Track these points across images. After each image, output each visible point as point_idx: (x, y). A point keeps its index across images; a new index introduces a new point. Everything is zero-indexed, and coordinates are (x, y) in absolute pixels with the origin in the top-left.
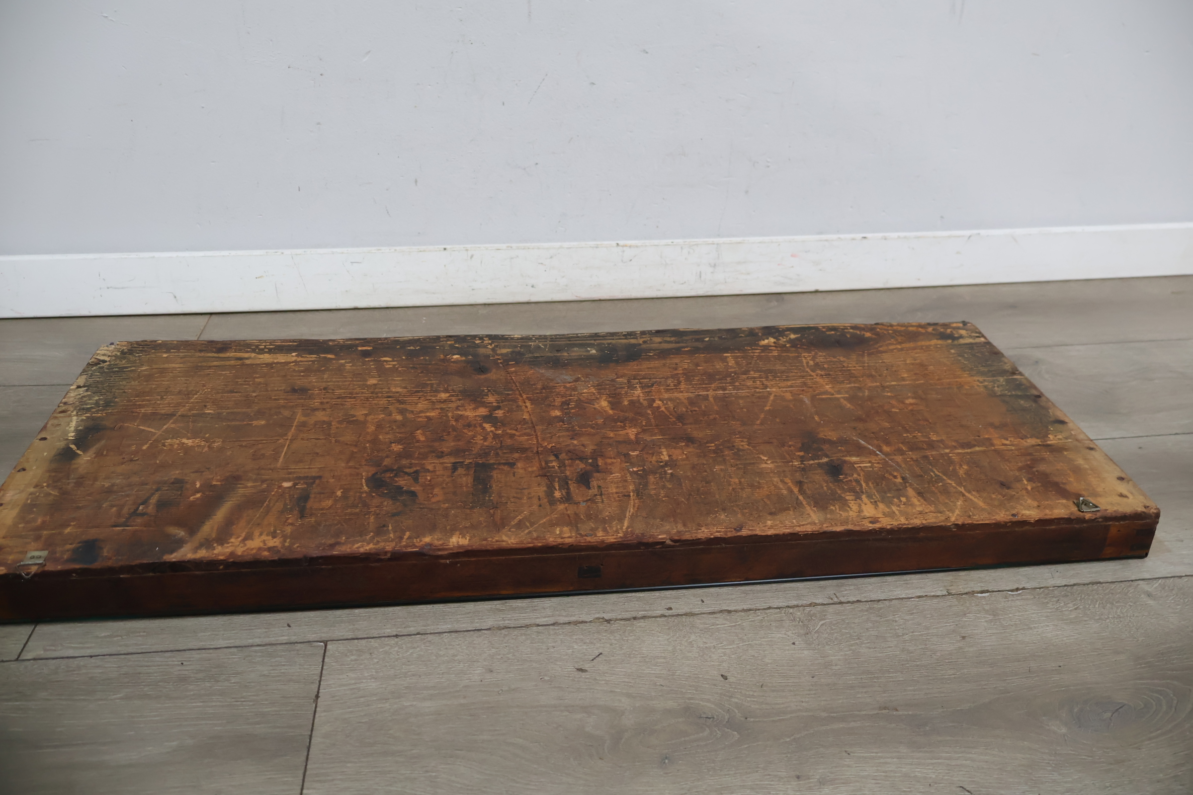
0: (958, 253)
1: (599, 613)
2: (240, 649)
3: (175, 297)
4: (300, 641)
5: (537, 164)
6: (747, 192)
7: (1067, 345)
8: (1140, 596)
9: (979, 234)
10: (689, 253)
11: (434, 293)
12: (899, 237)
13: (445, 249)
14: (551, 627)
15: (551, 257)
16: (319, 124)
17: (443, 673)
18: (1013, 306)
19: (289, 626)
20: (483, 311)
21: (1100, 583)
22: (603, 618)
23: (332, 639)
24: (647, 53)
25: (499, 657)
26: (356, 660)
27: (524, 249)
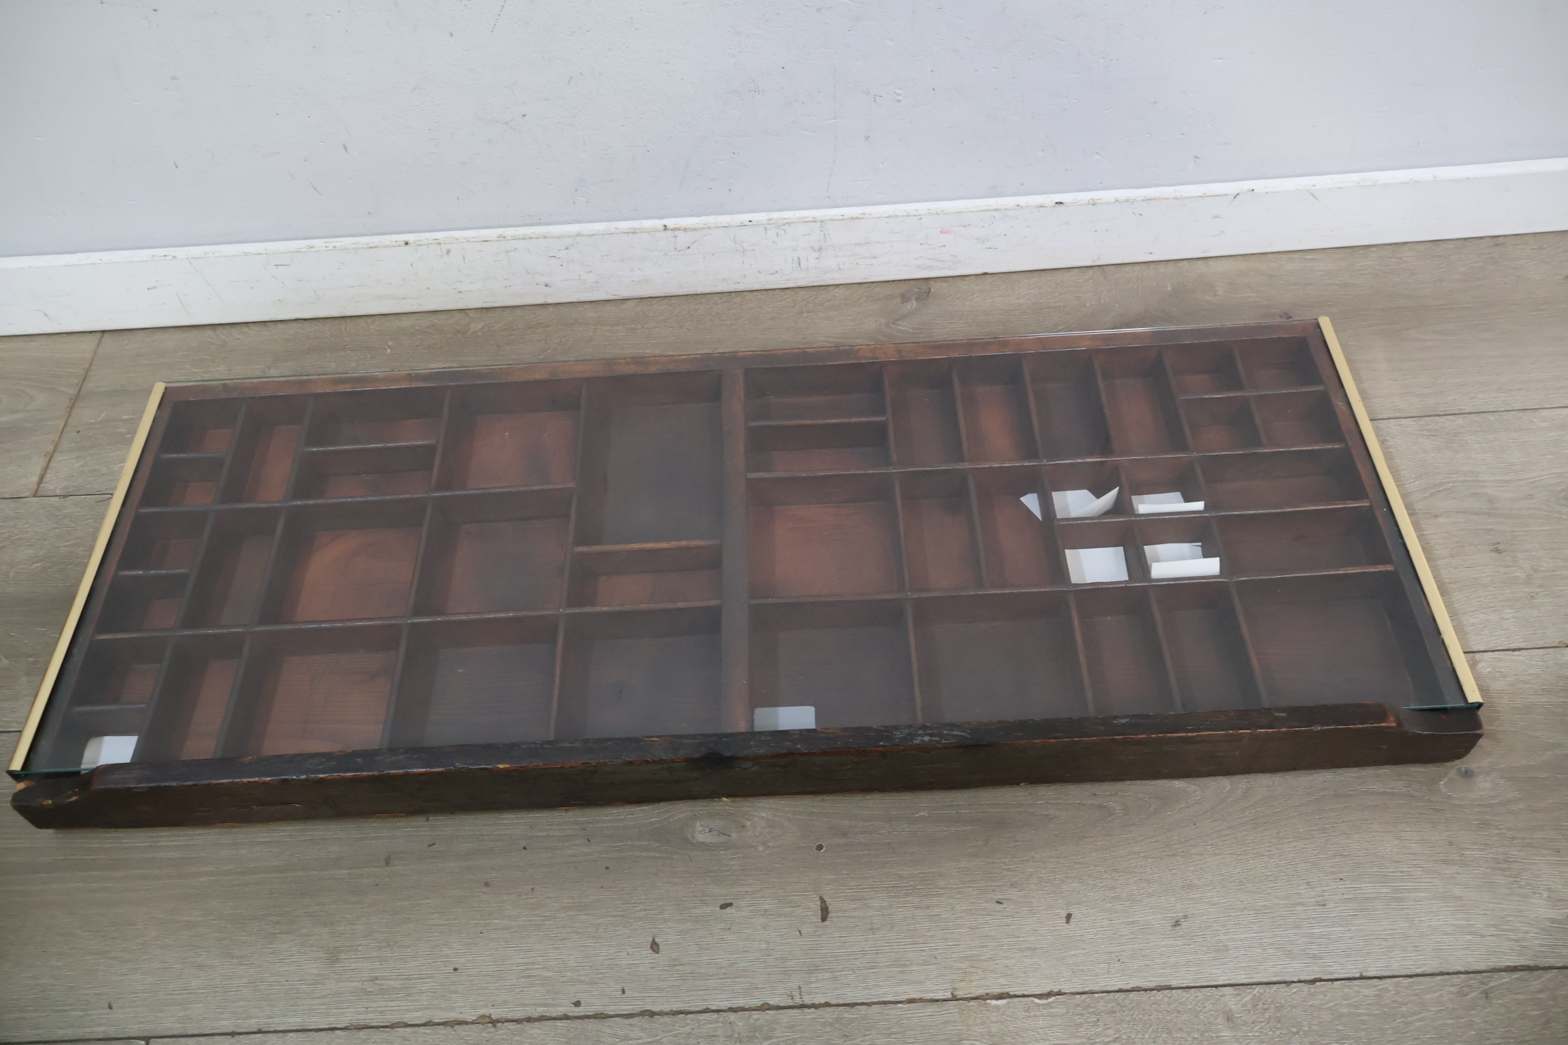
0: (1216, 217)
1: (486, 1006)
3: (46, 315)
4: (118, 1036)
5: (524, 115)
8: (1216, 1019)
9: (1254, 186)
10: (777, 235)
12: (1117, 199)
13: (406, 245)
14: (421, 1030)
15: (567, 248)
19: (110, 1006)
21: (1170, 988)
22: (490, 1016)
23: (152, 1034)
27: (523, 239)
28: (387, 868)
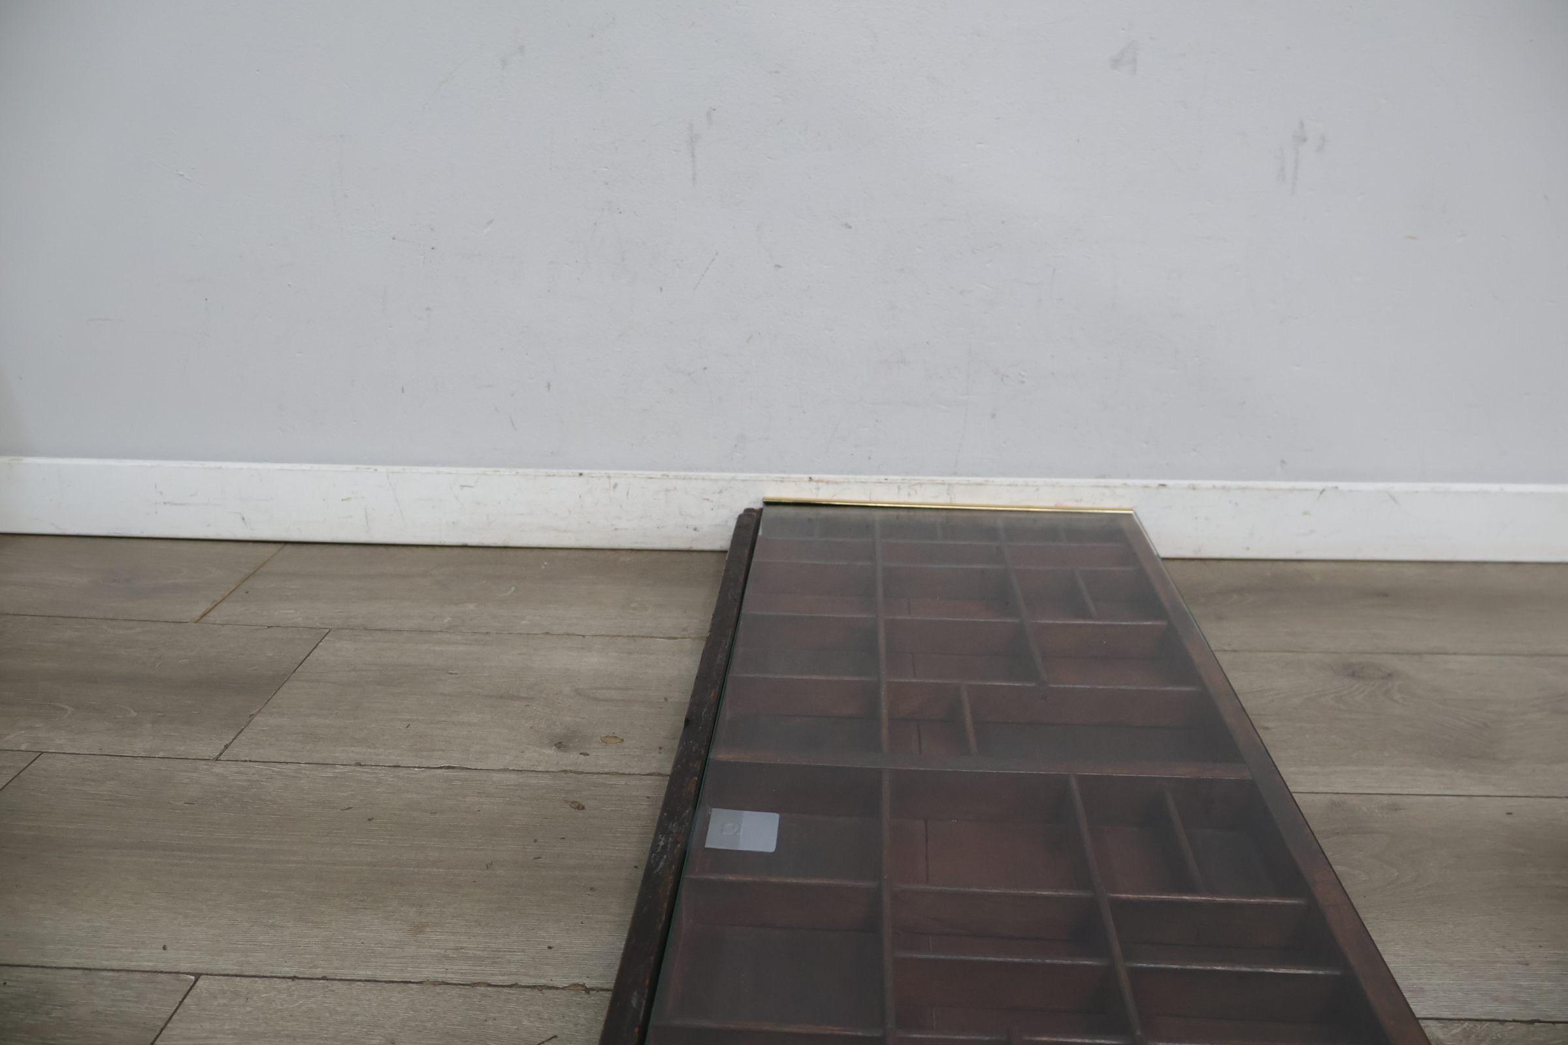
0: (1306, 513)
1: (581, 977)
2: (86, 972)
3: (243, 519)
4: (168, 970)
5: (705, 368)
6: (993, 416)
7: (1446, 654)
9: (1337, 488)
10: (909, 494)
11: (565, 531)
12: (1214, 487)
13: (581, 474)
14: (506, 990)
15: (720, 492)
16: (428, 309)
17: (326, 1039)
18: (1384, 594)
19: (164, 948)
20: (627, 558)
22: (583, 986)
23: (209, 972)
24: (850, 227)
25: (413, 1024)
26: (224, 1005)
27: (684, 479)
28: (487, 871)
